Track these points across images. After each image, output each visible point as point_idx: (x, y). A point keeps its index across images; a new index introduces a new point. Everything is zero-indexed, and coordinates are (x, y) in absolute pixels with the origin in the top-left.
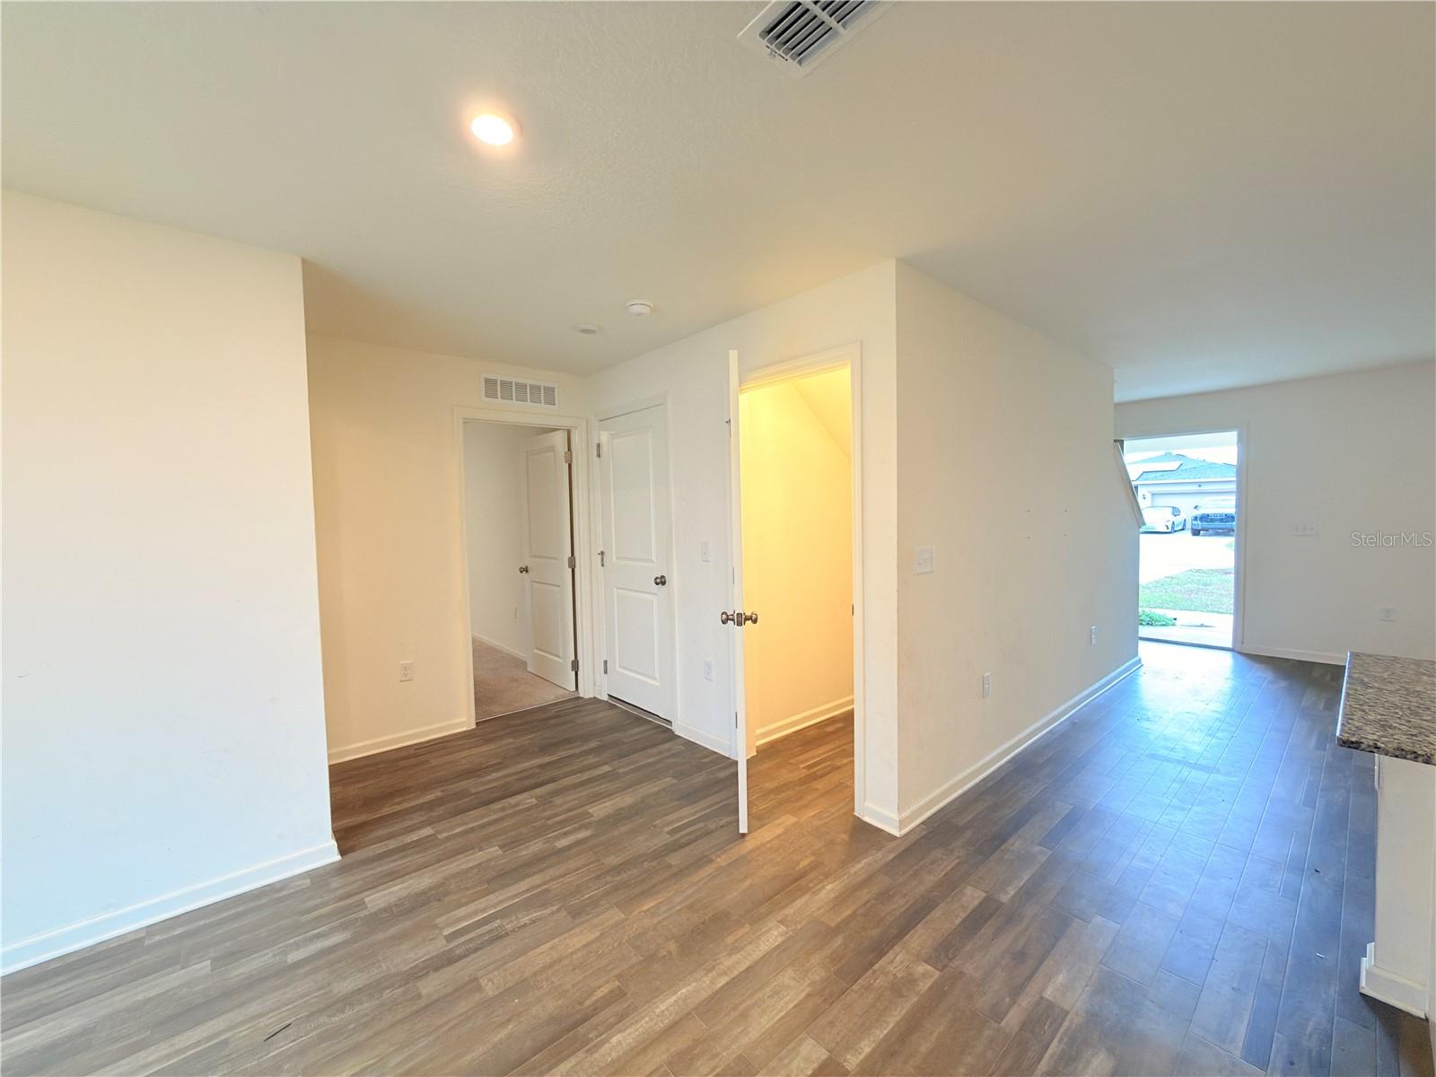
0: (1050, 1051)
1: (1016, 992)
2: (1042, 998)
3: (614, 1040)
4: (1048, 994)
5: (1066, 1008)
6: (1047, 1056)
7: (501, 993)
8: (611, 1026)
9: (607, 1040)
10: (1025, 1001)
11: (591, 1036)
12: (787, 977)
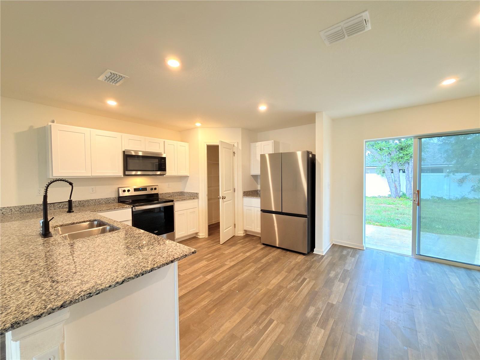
0: (321, 315)
1: (332, 330)
2: (324, 330)
4: (323, 331)
5: (317, 327)
6: (321, 314)
10: (329, 327)
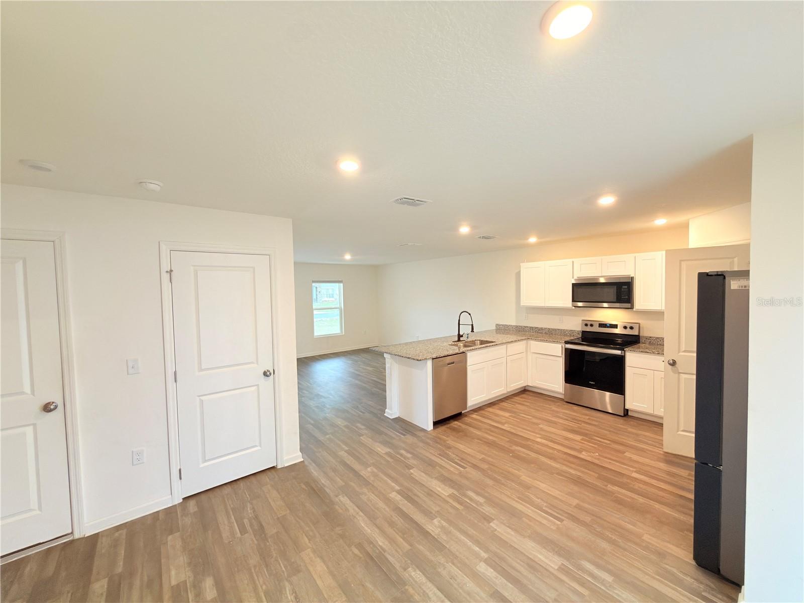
3: (381, 544)
7: (343, 592)
8: (374, 546)
9: (381, 547)
11: (378, 552)
12: (364, 498)
